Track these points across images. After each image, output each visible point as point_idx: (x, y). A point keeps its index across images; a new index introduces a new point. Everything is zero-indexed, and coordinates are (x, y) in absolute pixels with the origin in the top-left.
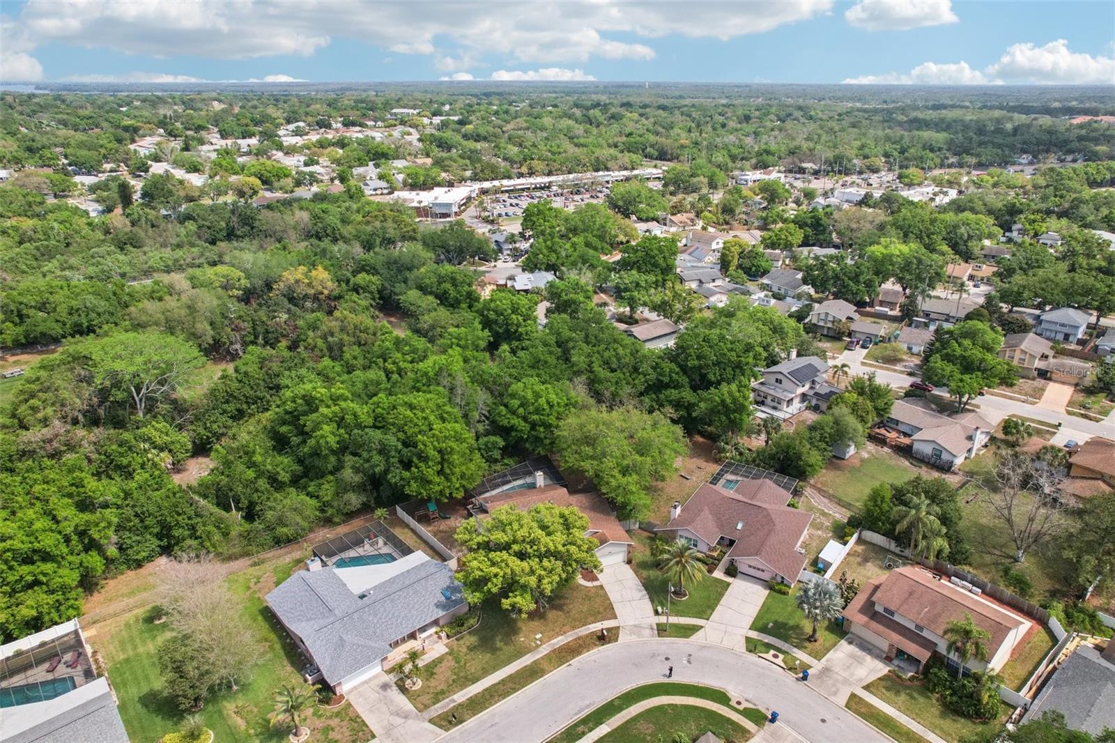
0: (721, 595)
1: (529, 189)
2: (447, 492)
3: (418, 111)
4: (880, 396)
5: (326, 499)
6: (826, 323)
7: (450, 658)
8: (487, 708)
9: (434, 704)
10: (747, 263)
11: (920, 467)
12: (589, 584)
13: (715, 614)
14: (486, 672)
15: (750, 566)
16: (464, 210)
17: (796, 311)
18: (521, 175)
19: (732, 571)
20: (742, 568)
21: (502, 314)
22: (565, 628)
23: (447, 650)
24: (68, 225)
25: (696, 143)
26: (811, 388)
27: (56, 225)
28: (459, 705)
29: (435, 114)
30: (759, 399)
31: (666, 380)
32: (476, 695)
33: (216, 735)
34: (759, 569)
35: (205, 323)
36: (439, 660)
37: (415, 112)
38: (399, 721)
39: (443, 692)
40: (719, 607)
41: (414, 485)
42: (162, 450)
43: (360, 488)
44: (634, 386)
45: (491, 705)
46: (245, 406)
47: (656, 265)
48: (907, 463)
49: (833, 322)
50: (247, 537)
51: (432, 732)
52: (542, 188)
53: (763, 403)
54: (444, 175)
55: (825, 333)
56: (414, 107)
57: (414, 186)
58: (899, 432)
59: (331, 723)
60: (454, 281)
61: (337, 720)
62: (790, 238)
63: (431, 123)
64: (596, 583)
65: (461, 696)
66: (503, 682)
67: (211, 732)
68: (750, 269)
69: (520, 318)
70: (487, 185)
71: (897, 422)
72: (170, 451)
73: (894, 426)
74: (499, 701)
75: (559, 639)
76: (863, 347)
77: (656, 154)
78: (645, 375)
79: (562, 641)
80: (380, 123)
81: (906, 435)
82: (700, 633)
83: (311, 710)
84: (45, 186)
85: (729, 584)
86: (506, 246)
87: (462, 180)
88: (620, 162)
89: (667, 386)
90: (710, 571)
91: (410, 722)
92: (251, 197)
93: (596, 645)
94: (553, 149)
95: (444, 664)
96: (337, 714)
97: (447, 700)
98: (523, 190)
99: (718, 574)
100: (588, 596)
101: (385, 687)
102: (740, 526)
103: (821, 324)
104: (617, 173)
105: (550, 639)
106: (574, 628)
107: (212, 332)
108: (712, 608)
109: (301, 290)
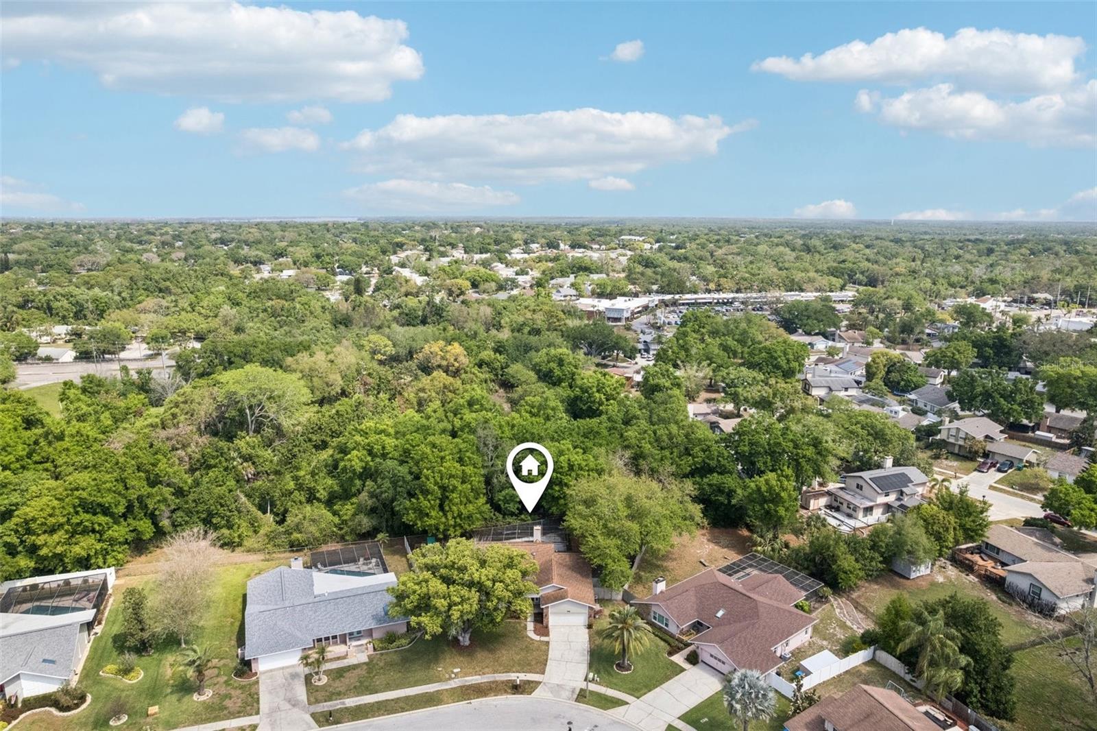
0: (668, 678)
1: (710, 303)
2: (442, 527)
3: (643, 238)
4: (970, 514)
5: (345, 518)
6: (957, 440)
7: (365, 667)
8: (367, 718)
9: (325, 701)
10: (894, 376)
11: (1010, 604)
12: (537, 638)
13: (649, 694)
14: (388, 687)
15: (712, 656)
16: (637, 318)
17: (927, 426)
18: (709, 291)
19: (693, 659)
20: (704, 656)
21: (587, 392)
22: (487, 670)
23: (367, 660)
24: (307, 307)
25: (914, 272)
26: (898, 499)
27: (298, 306)
28: (346, 708)
29: (657, 241)
30: (835, 504)
31: (713, 463)
32: (365, 704)
33: (145, 676)
34: (720, 660)
35: (338, 375)
36: (355, 667)
37: (641, 239)
38: (288, 706)
39: (339, 694)
40: (658, 690)
41: (412, 515)
42: (246, 460)
43: (372, 511)
44: (678, 466)
45: (373, 716)
46: (328, 439)
47: (777, 367)
48: (994, 597)
49: (965, 439)
50: (271, 537)
51: (307, 723)
52: (724, 304)
53: (837, 509)
54: (631, 287)
55: (956, 451)
56: (641, 235)
57: (601, 295)
58: (996, 560)
59: (233, 692)
60: (561, 362)
61: (239, 692)
62: (957, 356)
63: (651, 248)
64: (544, 639)
65: (351, 702)
66: (397, 700)
67: (142, 672)
68: (898, 383)
69: (603, 397)
70: (668, 297)
71: (998, 550)
72: (254, 463)
73: (994, 555)
74: (383, 715)
75: (474, 677)
76: (999, 470)
77: (865, 280)
78: (694, 457)
79: (477, 680)
80: (603, 247)
81: (1004, 564)
82: (621, 709)
83: (225, 678)
84: (312, 281)
85: (683, 670)
86: (652, 347)
87: (650, 292)
88: (817, 285)
89: (711, 470)
90: (670, 654)
91: (296, 710)
92: (458, 296)
93: (506, 692)
94: (753, 271)
95: (358, 671)
96: (242, 688)
97: (339, 701)
98: (705, 304)
99: (679, 659)
100: (529, 647)
101: (294, 676)
102: (720, 614)
103: (952, 440)
104: (809, 294)
105: (466, 675)
106: (495, 672)
107: (341, 382)
108: (649, 688)
109: (436, 361)
